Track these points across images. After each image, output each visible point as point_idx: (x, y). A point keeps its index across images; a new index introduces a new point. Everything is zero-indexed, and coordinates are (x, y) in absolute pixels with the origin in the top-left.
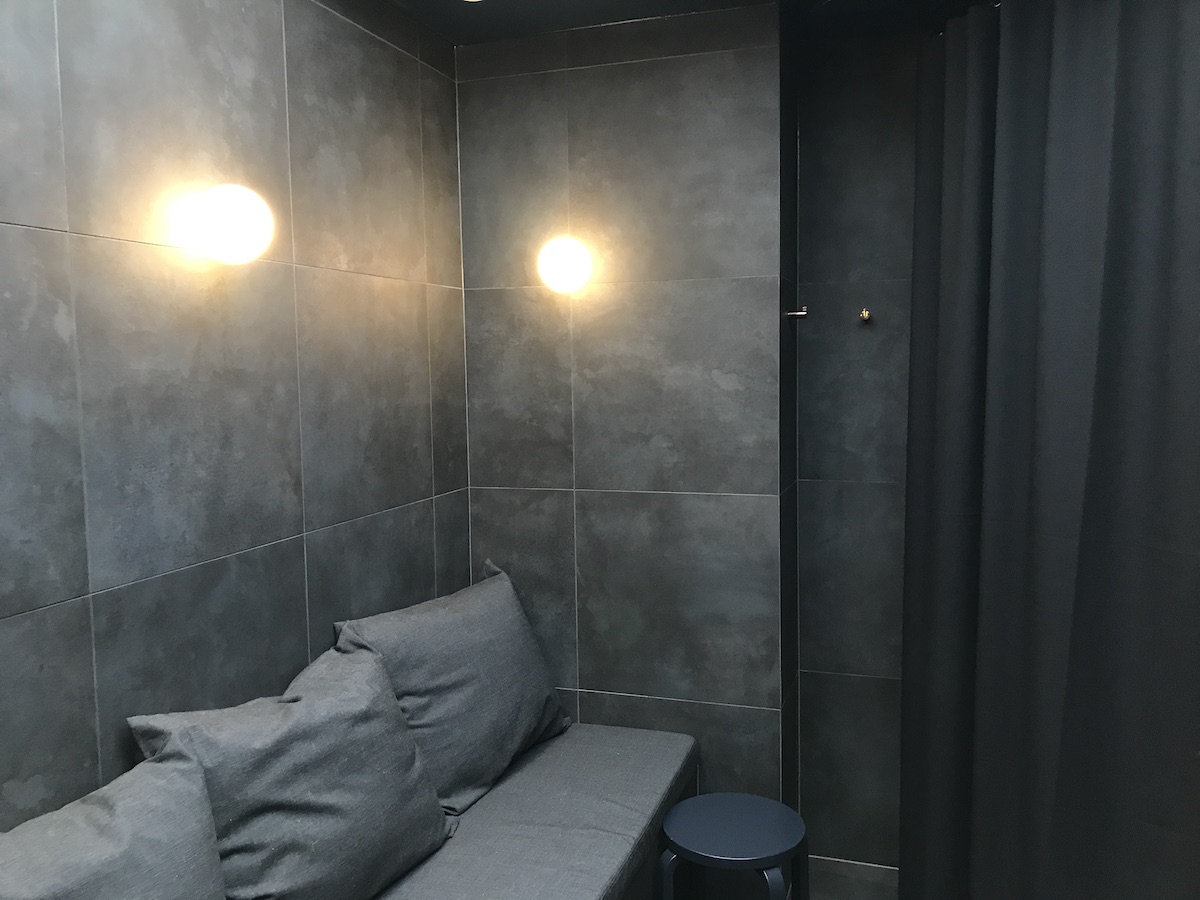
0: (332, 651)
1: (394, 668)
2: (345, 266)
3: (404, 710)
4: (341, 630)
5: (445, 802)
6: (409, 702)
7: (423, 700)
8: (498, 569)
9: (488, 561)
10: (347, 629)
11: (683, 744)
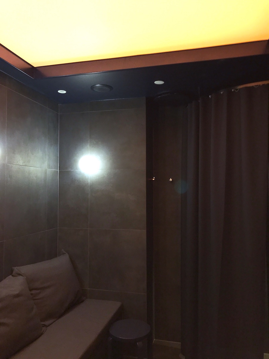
0: (11, 276)
1: (30, 281)
2: (22, 164)
3: (32, 294)
4: (14, 269)
5: (43, 323)
6: (33, 292)
7: (38, 291)
8: (65, 252)
9: (63, 250)
10: (16, 269)
11: (118, 305)
